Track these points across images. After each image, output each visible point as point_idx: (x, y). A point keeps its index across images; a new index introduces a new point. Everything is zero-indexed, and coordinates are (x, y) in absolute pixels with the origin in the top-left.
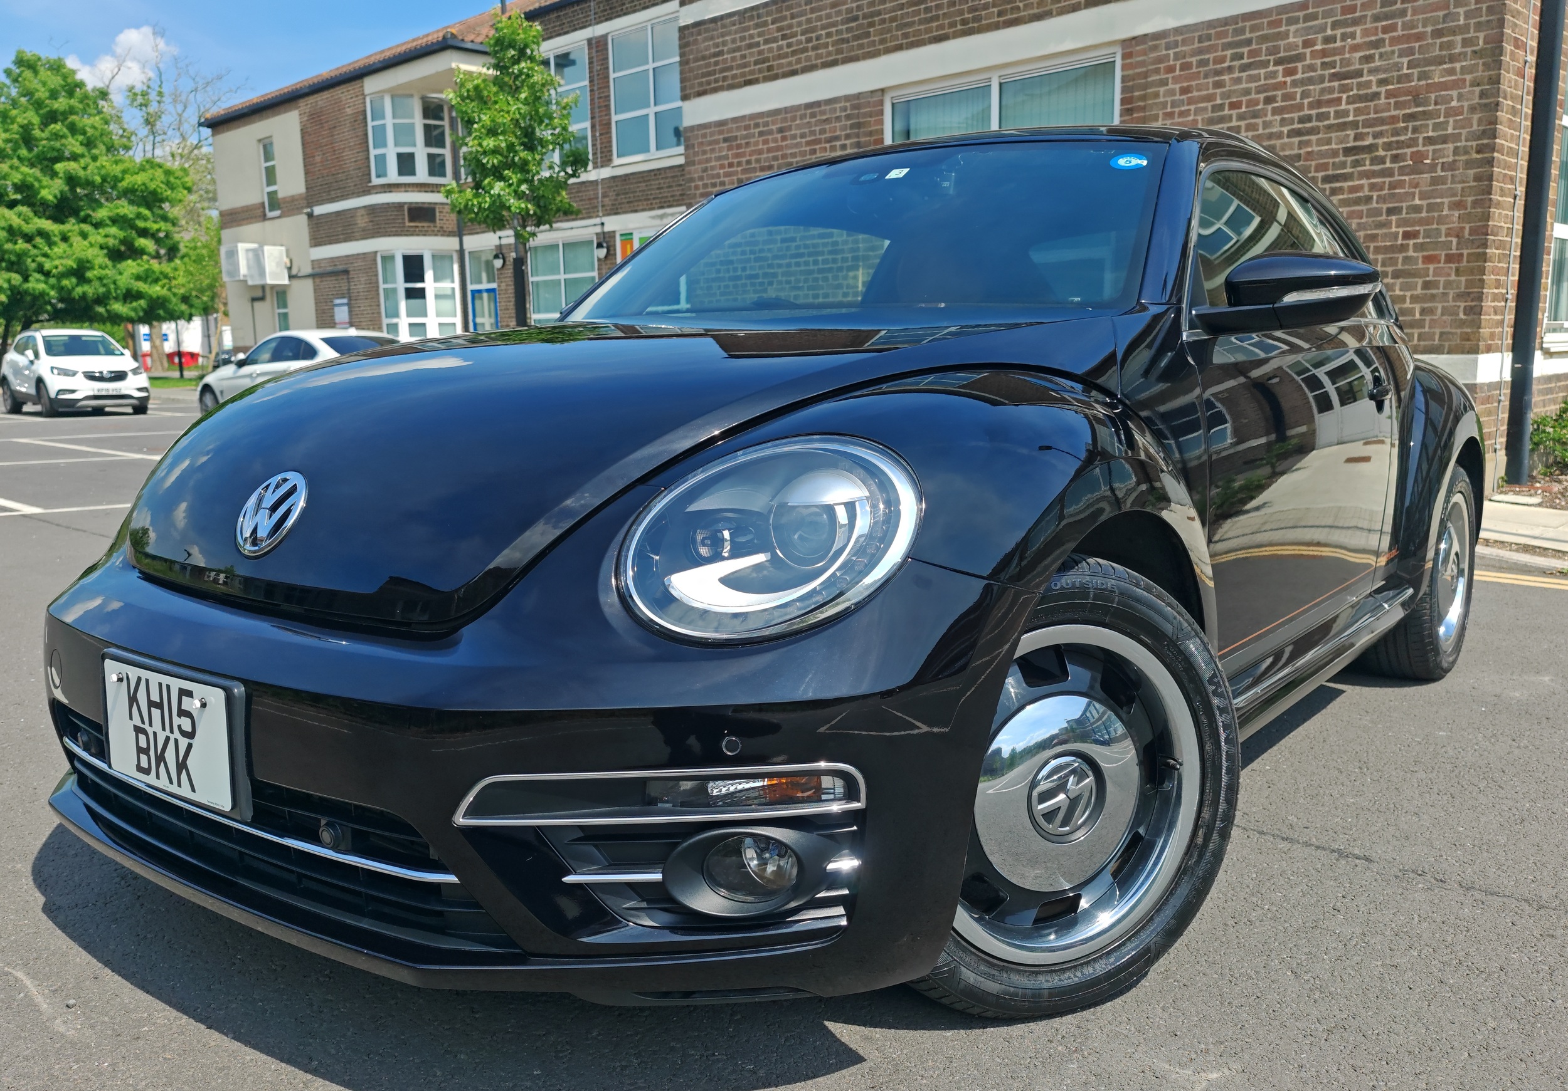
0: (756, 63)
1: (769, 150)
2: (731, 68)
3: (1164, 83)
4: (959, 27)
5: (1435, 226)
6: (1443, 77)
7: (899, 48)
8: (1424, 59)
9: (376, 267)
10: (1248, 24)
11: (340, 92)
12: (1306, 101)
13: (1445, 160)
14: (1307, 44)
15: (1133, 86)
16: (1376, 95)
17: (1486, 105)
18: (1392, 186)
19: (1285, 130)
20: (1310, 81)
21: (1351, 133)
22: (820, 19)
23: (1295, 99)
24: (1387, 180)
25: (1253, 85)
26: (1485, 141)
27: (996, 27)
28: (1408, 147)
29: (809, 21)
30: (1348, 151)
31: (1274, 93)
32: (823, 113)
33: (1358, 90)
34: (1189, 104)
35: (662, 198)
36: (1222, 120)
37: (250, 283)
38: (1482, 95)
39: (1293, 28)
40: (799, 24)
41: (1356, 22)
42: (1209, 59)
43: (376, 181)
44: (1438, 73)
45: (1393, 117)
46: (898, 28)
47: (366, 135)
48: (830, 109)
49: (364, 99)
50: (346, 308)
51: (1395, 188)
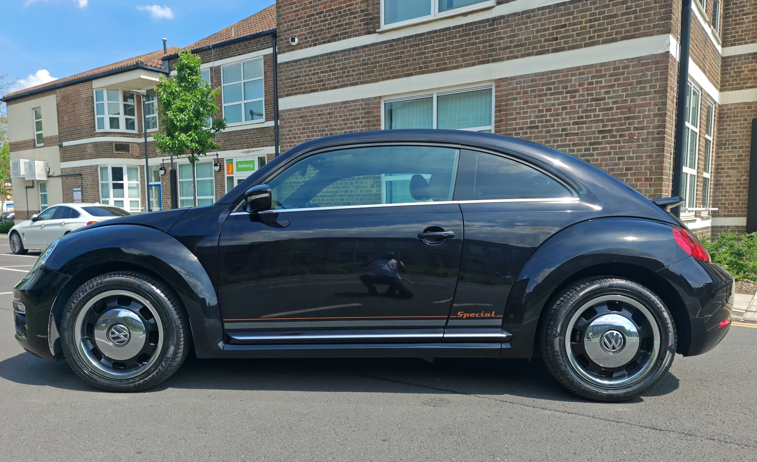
0: (317, 82)
1: (323, 123)
2: (304, 84)
3: (516, 99)
4: (418, 70)
5: (640, 165)
6: (641, 101)
7: (389, 78)
8: (633, 94)
9: (98, 173)
10: (553, 75)
11: (80, 87)
12: (580, 110)
13: (643, 137)
14: (580, 85)
15: (501, 100)
16: (612, 108)
17: (661, 114)
18: (620, 148)
19: (571, 121)
20: (582, 101)
21: (601, 124)
22: (349, 63)
23: (576, 109)
24: (618, 145)
25: (556, 102)
26: (661, 129)
27: (436, 71)
28: (627, 131)
29: (344, 64)
30: (600, 132)
31: (566, 106)
32: (351, 106)
33: (604, 106)
34: (527, 109)
35: (248, 143)
36: (542, 116)
37: (26, 179)
38: (659, 109)
39: (573, 78)
40: (339, 65)
41: (602, 76)
42: (536, 90)
43: (98, 131)
44: (639, 100)
45: (619, 118)
46: (388, 69)
47: (93, 108)
48: (354, 105)
49: (93, 90)
50: (80, 193)
51: (621, 149)
